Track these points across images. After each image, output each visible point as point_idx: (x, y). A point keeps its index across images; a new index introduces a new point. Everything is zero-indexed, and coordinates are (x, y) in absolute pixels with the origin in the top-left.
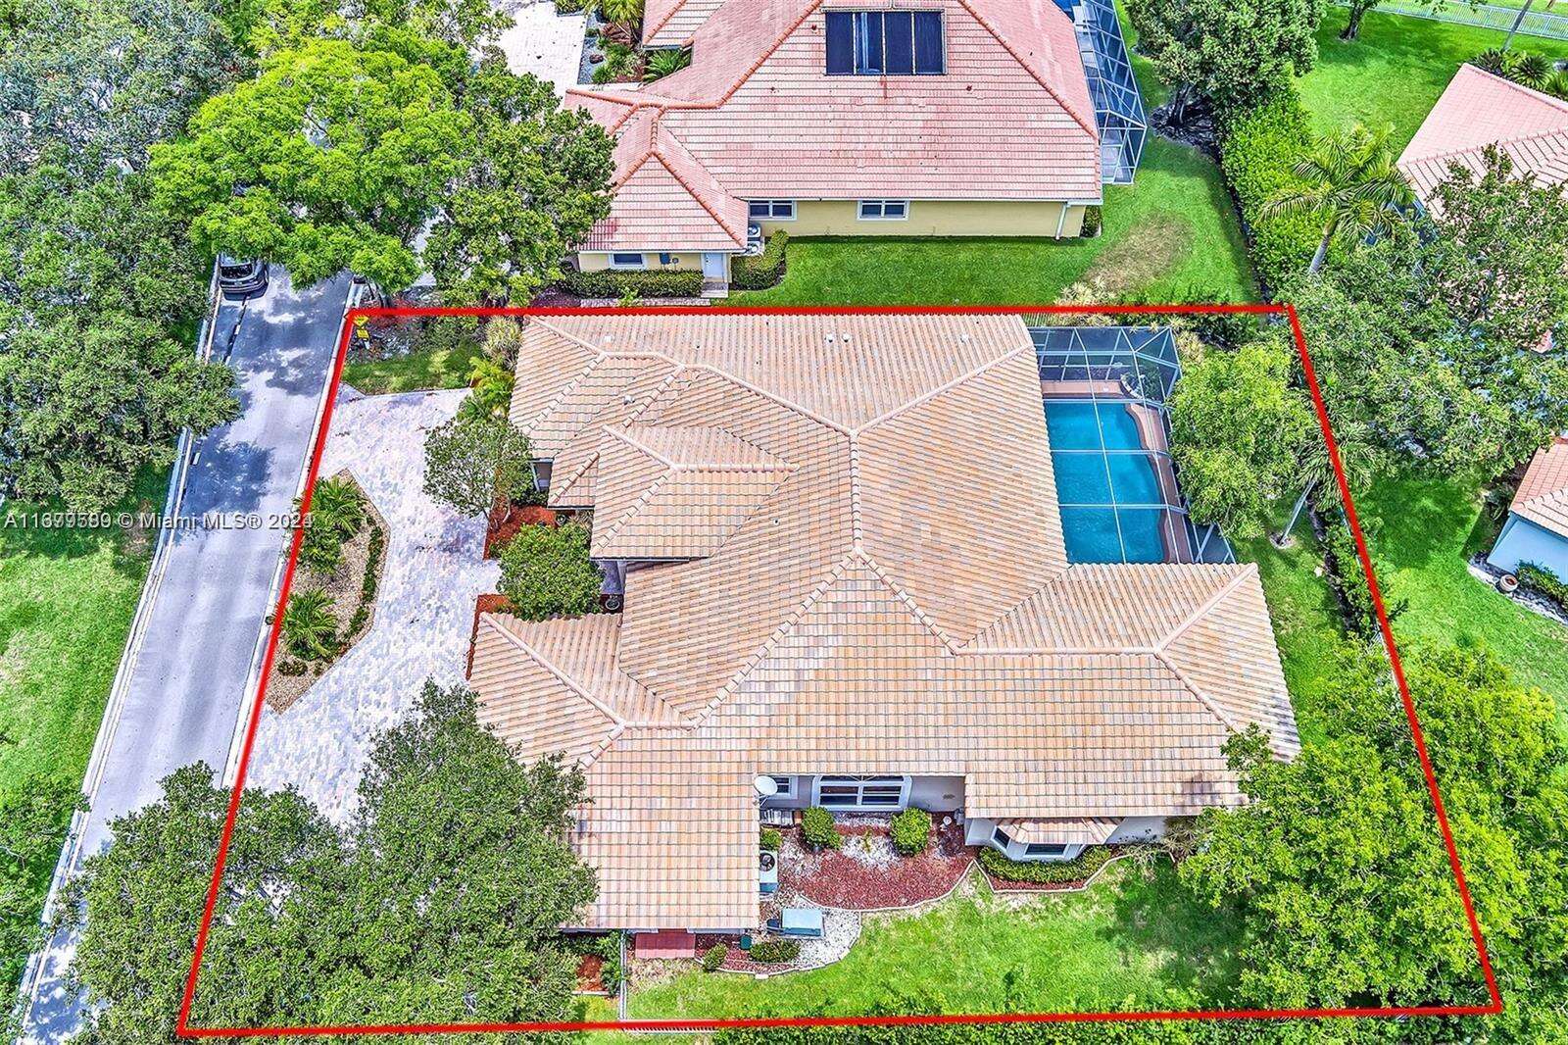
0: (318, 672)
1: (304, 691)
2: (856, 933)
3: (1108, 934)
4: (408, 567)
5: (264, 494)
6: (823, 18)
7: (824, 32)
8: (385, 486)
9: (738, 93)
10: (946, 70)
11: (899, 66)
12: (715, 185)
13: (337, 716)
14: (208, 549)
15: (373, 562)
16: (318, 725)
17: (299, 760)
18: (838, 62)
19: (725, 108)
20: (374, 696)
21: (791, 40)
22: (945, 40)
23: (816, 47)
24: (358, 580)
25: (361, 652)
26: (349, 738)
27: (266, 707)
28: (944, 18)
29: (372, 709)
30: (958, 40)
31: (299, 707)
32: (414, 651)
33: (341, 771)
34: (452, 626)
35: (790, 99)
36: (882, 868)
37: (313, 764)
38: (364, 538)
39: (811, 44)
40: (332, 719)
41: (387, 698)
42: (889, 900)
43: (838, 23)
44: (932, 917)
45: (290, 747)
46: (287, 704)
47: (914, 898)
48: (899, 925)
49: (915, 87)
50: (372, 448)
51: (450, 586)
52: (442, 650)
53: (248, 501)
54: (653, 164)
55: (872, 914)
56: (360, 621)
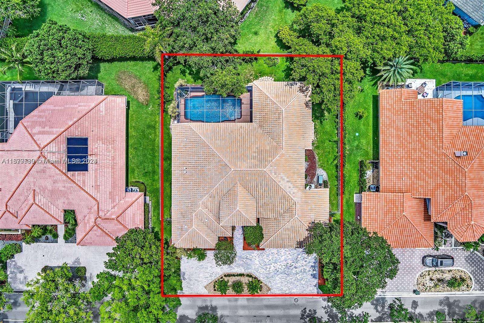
0: (262, 283)
1: (266, 285)
2: (321, 169)
3: (321, 122)
4: (235, 267)
5: (212, 305)
6: (69, 172)
7: (74, 172)
8: (211, 276)
9: (94, 196)
10: (87, 137)
11: (86, 150)
12: (122, 202)
13: (272, 276)
14: (228, 314)
15: (234, 275)
16: (274, 280)
17: (282, 283)
18: (84, 168)
19: (98, 200)
20: (268, 269)
21: (77, 182)
22: (77, 137)
23: (79, 174)
24: (237, 278)
25: (257, 274)
26: (277, 273)
27: (269, 293)
28: (69, 137)
29: (271, 270)
30: (77, 133)
31: (269, 285)
32: (258, 263)
33: (285, 273)
34: (251, 255)
35: (96, 182)
36: (308, 163)
37: (283, 279)
38: (226, 279)
39: (78, 176)
40: (273, 278)
41: (268, 267)
42: (315, 163)
43: (71, 168)
44: (318, 155)
45: (279, 285)
46: (268, 287)
47: (314, 158)
48: (319, 161)
49: (91, 146)
50: (198, 281)
51: (240, 257)
52: (257, 257)
53: (214, 309)
54: (119, 219)
55: (317, 165)
56: (249, 276)
